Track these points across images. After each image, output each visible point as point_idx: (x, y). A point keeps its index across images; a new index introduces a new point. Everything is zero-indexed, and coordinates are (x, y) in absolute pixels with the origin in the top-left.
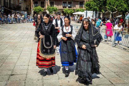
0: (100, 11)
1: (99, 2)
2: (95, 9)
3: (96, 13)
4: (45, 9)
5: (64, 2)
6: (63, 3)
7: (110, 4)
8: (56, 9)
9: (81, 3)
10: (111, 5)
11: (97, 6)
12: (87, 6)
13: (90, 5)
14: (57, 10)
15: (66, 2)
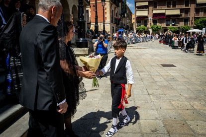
4: (148, 28)
6: (166, 21)
8: (160, 27)
9: (186, 20)
15: (169, 20)
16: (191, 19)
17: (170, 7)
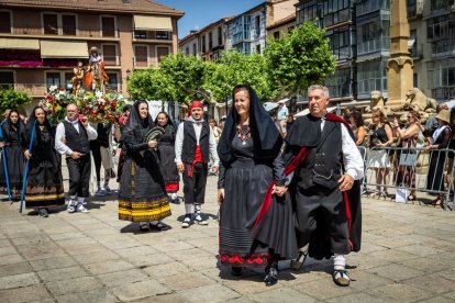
0: (181, 100)
1: (182, 72)
2: (167, 94)
3: (172, 106)
5: (49, 75)
6: (48, 77)
7: (220, 78)
8: (25, 96)
9: (112, 78)
10: (223, 80)
11: (176, 84)
12: (139, 87)
13: (151, 84)
14: (28, 100)
15: (58, 75)
16: (124, 75)
17: (55, 33)
